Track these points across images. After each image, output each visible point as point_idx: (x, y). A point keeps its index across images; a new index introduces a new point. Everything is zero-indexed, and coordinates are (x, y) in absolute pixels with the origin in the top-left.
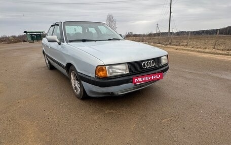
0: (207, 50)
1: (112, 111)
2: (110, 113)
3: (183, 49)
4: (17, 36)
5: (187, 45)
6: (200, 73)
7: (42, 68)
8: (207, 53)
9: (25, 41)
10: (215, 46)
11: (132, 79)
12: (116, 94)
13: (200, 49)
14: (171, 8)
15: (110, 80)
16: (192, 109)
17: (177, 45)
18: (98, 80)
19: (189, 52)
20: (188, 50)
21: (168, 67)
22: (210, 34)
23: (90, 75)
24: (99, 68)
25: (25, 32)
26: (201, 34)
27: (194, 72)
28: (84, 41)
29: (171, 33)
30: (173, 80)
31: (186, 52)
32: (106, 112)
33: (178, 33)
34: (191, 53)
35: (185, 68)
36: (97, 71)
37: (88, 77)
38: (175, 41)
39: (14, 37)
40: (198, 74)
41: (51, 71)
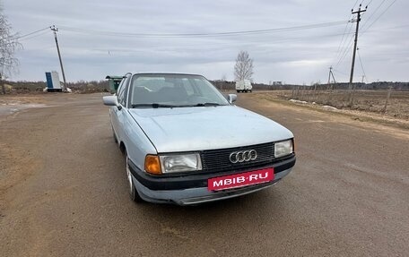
1: (173, 230)
2: (169, 235)
3: (369, 120)
6: (382, 174)
9: (106, 91)
11: (207, 180)
12: (179, 202)
14: (356, 41)
15: (164, 180)
17: (361, 110)
18: (147, 178)
19: (380, 127)
21: (294, 162)
23: (139, 166)
24: (149, 157)
25: (108, 77)
27: (369, 171)
28: (155, 106)
29: (360, 85)
31: (373, 125)
32: (164, 231)
33: (375, 86)
34: (384, 128)
35: (353, 161)
36: (147, 162)
39: (94, 83)
40: (374, 176)
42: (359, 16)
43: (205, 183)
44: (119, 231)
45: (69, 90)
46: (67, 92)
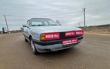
0: (105, 33)
1: (50, 60)
3: (92, 33)
4: (18, 30)
5: (94, 31)
7: (22, 41)
8: (105, 34)
9: (20, 32)
10: (109, 31)
12: (52, 50)
13: (101, 33)
14: (84, 16)
15: (47, 42)
16: (100, 60)
18: (41, 42)
19: (95, 34)
20: (95, 33)
21: (83, 37)
22: (105, 26)
23: (38, 40)
24: (42, 35)
25: (21, 28)
26: (101, 27)
27: (99, 41)
28: (39, 25)
30: (87, 45)
31: (94, 33)
32: (47, 61)
33: (89, 27)
35: (94, 40)
36: (41, 37)
37: (37, 41)
38: (88, 30)
40: (101, 42)
41: (26, 42)
42: (84, 10)
43: (60, 42)
44: (32, 63)
45: (9, 32)
46: (9, 33)
